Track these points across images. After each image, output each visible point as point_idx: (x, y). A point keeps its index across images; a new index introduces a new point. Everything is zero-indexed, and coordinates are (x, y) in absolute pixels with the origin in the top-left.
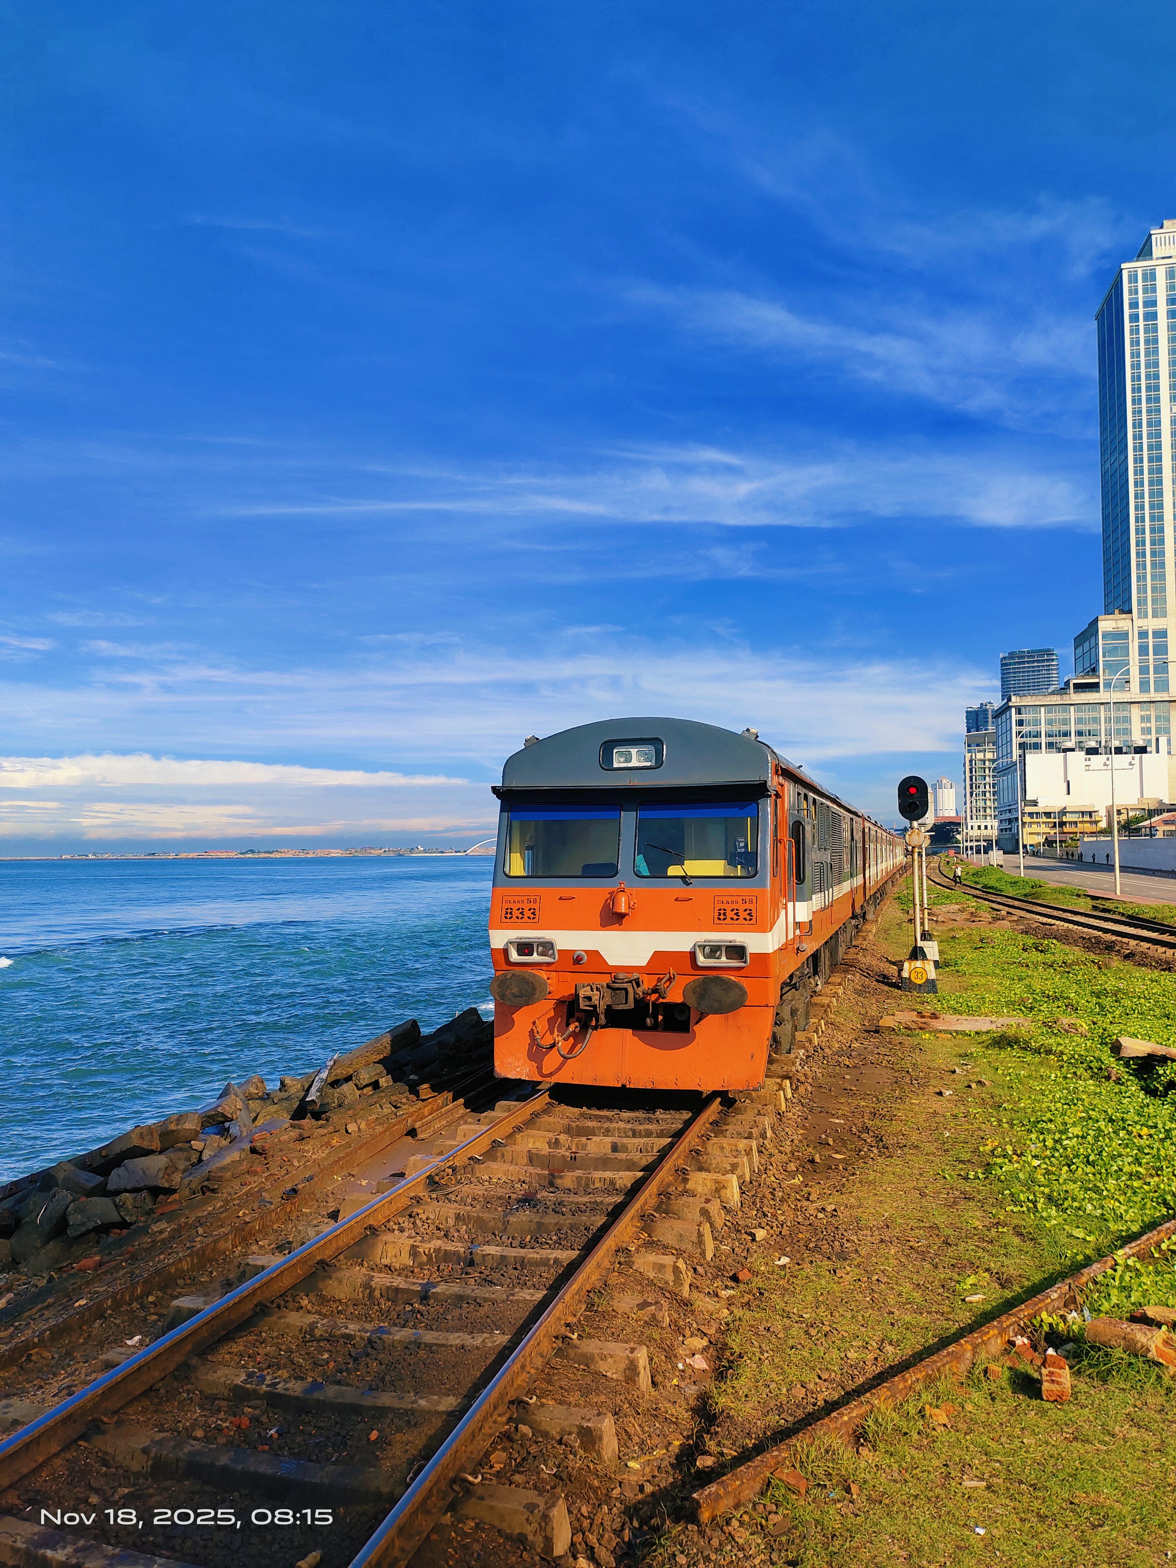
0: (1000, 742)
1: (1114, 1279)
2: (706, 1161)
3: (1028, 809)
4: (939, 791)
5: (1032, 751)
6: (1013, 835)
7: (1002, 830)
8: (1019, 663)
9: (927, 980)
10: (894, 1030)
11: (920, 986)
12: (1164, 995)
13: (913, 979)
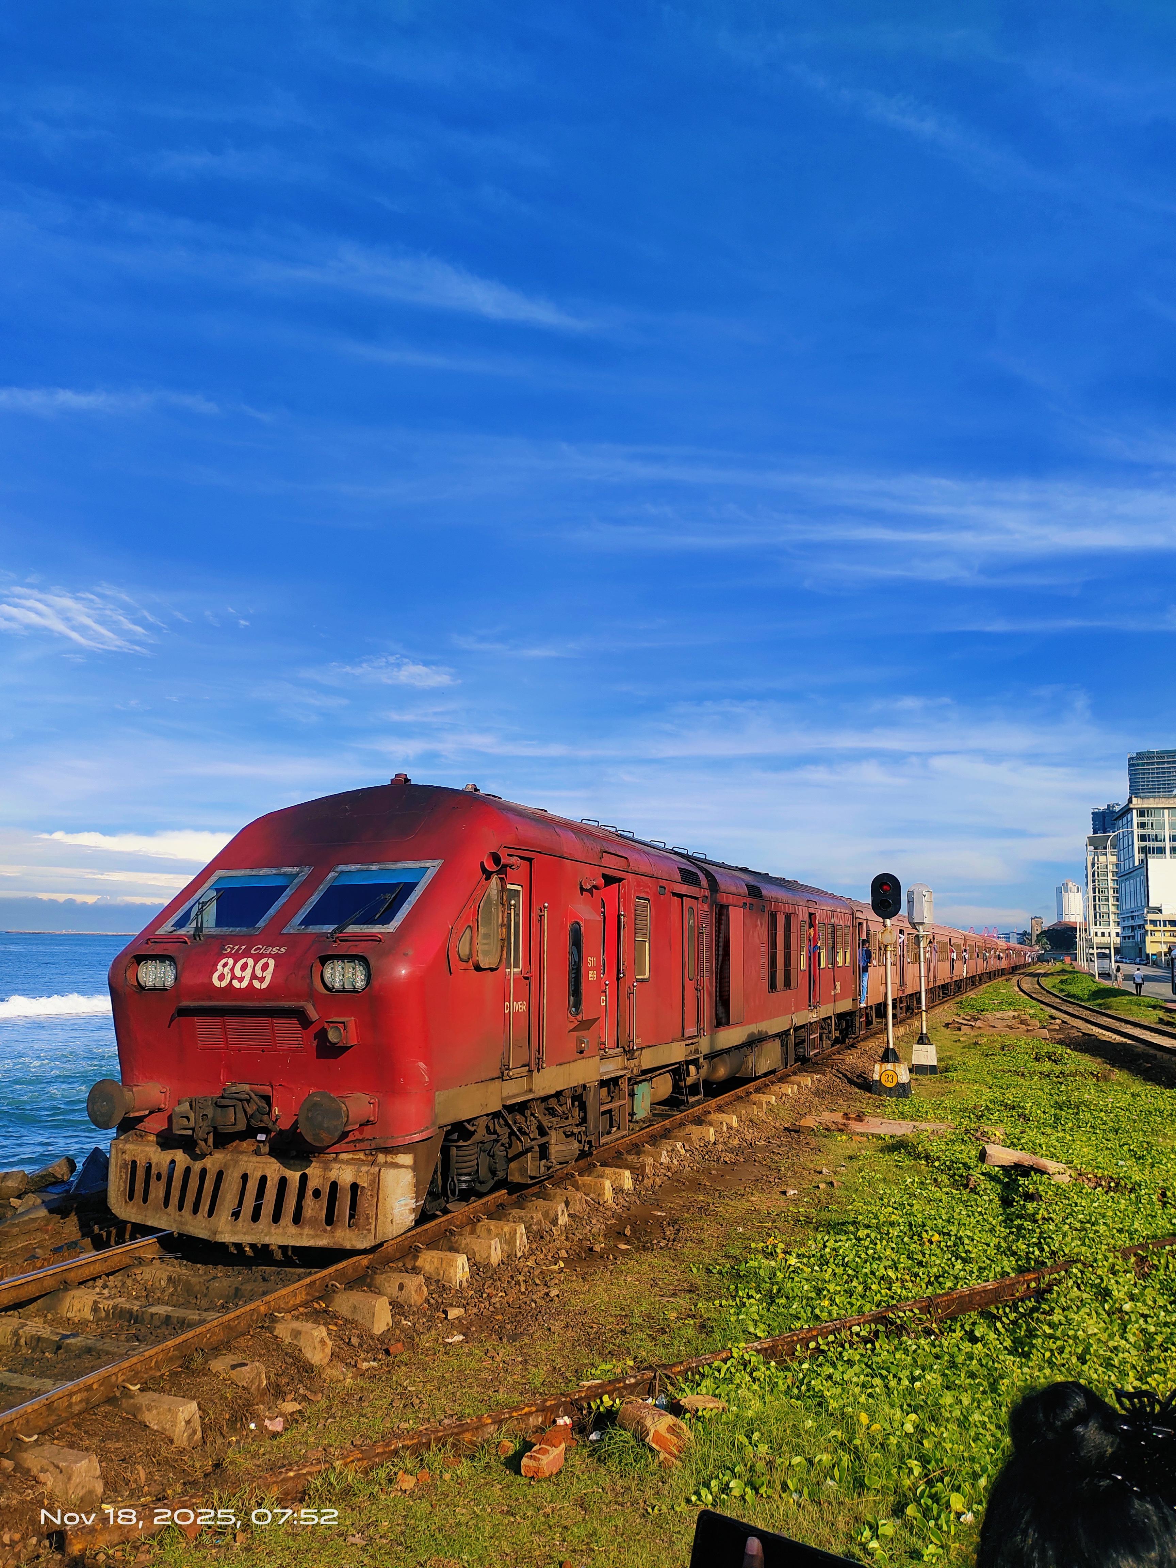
0: (1121, 847)
1: (719, 1371)
2: (456, 1242)
3: (1150, 917)
4: (1065, 895)
5: (1156, 855)
6: (1137, 943)
7: (1124, 938)
8: (1148, 764)
9: (898, 1083)
10: (813, 1130)
11: (891, 1089)
12: (1127, 1110)
13: (883, 1082)
